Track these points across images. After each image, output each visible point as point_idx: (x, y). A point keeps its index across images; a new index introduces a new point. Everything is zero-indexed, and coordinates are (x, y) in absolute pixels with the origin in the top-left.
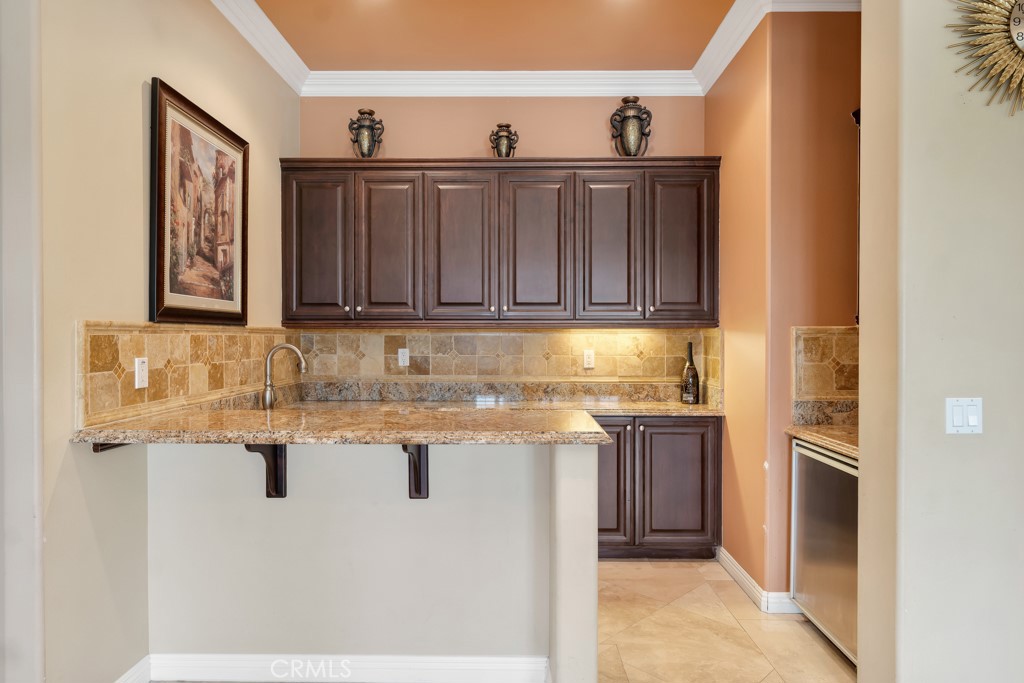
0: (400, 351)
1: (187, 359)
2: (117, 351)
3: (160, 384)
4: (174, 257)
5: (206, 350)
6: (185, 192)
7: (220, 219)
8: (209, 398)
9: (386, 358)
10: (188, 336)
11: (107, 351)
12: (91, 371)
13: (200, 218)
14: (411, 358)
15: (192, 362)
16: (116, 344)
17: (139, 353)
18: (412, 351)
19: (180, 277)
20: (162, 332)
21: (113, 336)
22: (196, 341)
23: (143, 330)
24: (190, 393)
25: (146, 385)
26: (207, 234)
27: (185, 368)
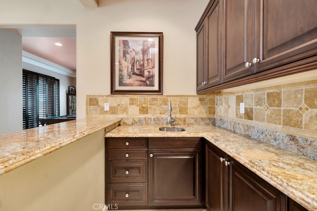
0: (241, 104)
1: (127, 104)
2: (98, 102)
3: (115, 110)
4: (121, 77)
5: (138, 102)
6: (126, 58)
7: (146, 62)
8: (138, 116)
9: (236, 108)
10: (128, 98)
11: (94, 101)
12: (89, 105)
13: (134, 64)
14: (245, 108)
15: (130, 105)
16: (97, 100)
17: (106, 102)
18: (245, 104)
19: (124, 82)
20: (116, 97)
21: (97, 98)
22: (132, 99)
23: (108, 96)
24: (129, 114)
25: (108, 110)
26: (138, 67)
27: (126, 107)
